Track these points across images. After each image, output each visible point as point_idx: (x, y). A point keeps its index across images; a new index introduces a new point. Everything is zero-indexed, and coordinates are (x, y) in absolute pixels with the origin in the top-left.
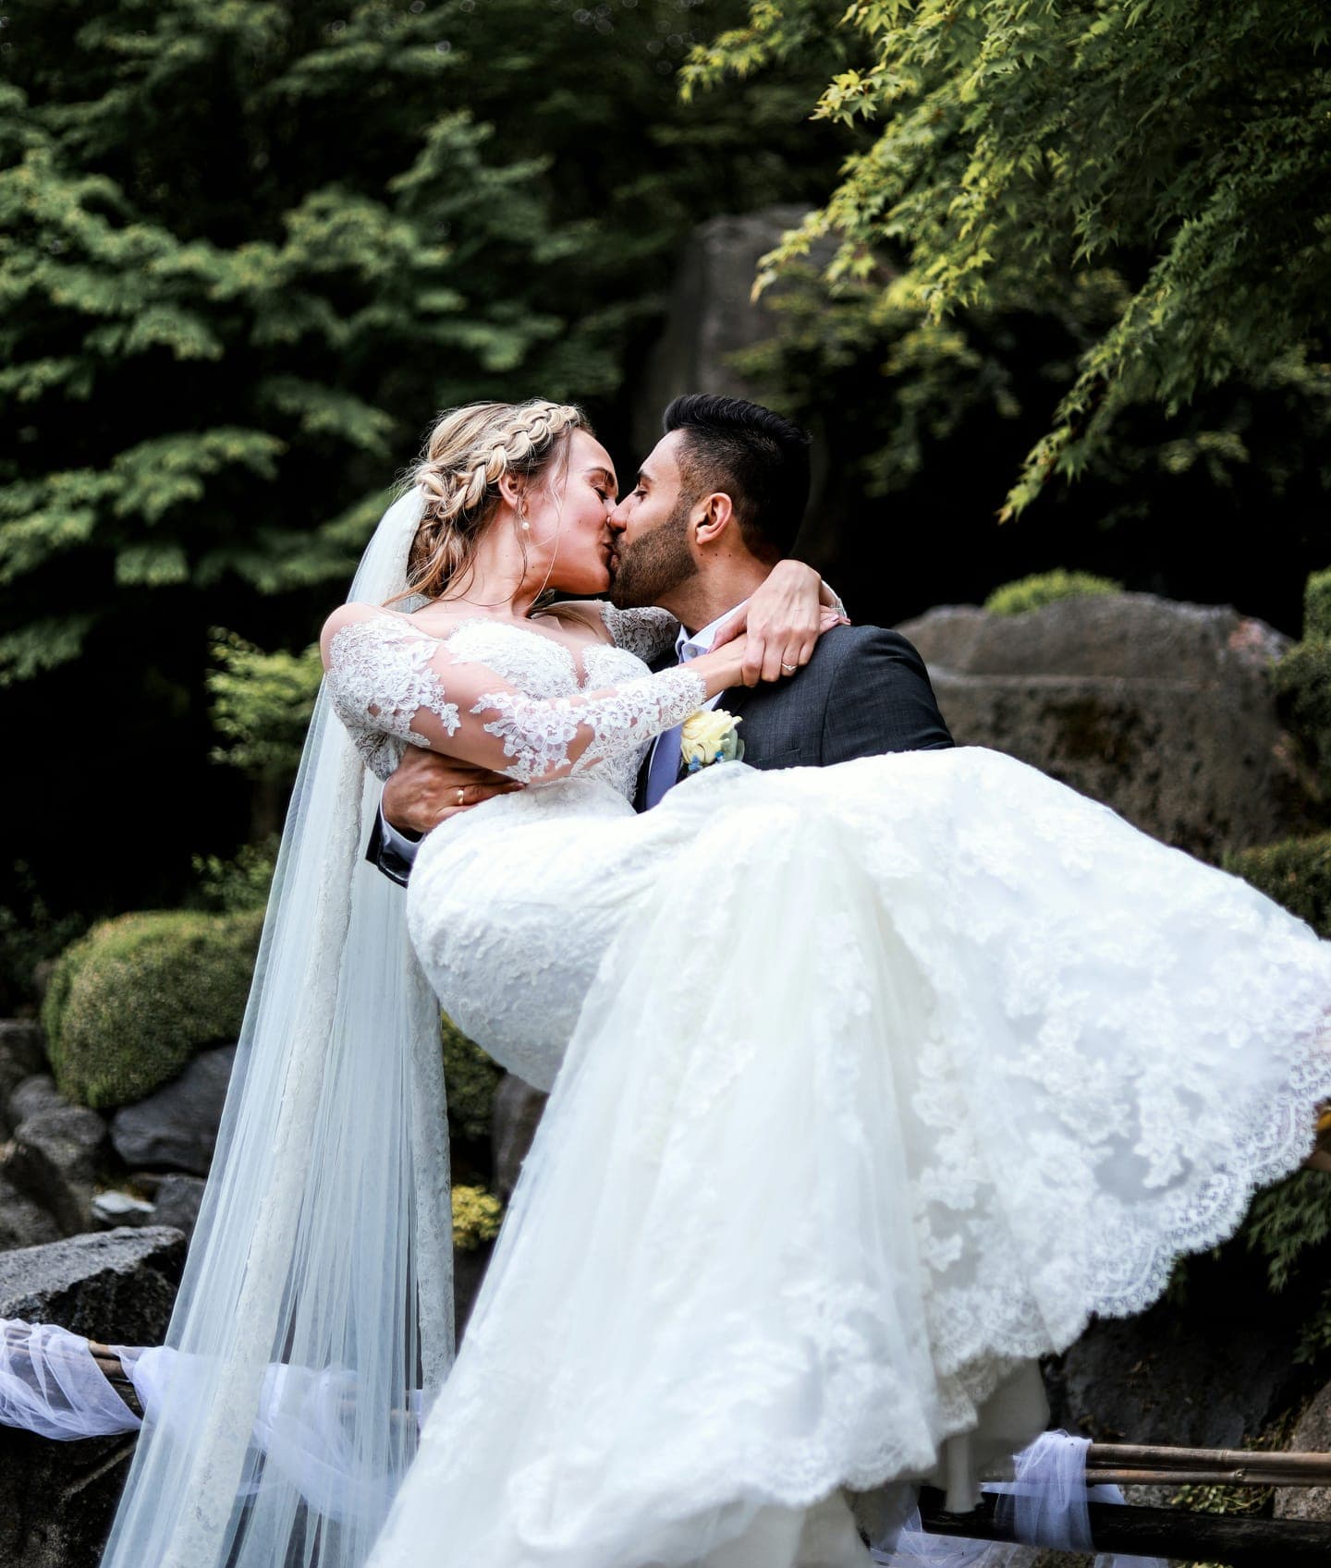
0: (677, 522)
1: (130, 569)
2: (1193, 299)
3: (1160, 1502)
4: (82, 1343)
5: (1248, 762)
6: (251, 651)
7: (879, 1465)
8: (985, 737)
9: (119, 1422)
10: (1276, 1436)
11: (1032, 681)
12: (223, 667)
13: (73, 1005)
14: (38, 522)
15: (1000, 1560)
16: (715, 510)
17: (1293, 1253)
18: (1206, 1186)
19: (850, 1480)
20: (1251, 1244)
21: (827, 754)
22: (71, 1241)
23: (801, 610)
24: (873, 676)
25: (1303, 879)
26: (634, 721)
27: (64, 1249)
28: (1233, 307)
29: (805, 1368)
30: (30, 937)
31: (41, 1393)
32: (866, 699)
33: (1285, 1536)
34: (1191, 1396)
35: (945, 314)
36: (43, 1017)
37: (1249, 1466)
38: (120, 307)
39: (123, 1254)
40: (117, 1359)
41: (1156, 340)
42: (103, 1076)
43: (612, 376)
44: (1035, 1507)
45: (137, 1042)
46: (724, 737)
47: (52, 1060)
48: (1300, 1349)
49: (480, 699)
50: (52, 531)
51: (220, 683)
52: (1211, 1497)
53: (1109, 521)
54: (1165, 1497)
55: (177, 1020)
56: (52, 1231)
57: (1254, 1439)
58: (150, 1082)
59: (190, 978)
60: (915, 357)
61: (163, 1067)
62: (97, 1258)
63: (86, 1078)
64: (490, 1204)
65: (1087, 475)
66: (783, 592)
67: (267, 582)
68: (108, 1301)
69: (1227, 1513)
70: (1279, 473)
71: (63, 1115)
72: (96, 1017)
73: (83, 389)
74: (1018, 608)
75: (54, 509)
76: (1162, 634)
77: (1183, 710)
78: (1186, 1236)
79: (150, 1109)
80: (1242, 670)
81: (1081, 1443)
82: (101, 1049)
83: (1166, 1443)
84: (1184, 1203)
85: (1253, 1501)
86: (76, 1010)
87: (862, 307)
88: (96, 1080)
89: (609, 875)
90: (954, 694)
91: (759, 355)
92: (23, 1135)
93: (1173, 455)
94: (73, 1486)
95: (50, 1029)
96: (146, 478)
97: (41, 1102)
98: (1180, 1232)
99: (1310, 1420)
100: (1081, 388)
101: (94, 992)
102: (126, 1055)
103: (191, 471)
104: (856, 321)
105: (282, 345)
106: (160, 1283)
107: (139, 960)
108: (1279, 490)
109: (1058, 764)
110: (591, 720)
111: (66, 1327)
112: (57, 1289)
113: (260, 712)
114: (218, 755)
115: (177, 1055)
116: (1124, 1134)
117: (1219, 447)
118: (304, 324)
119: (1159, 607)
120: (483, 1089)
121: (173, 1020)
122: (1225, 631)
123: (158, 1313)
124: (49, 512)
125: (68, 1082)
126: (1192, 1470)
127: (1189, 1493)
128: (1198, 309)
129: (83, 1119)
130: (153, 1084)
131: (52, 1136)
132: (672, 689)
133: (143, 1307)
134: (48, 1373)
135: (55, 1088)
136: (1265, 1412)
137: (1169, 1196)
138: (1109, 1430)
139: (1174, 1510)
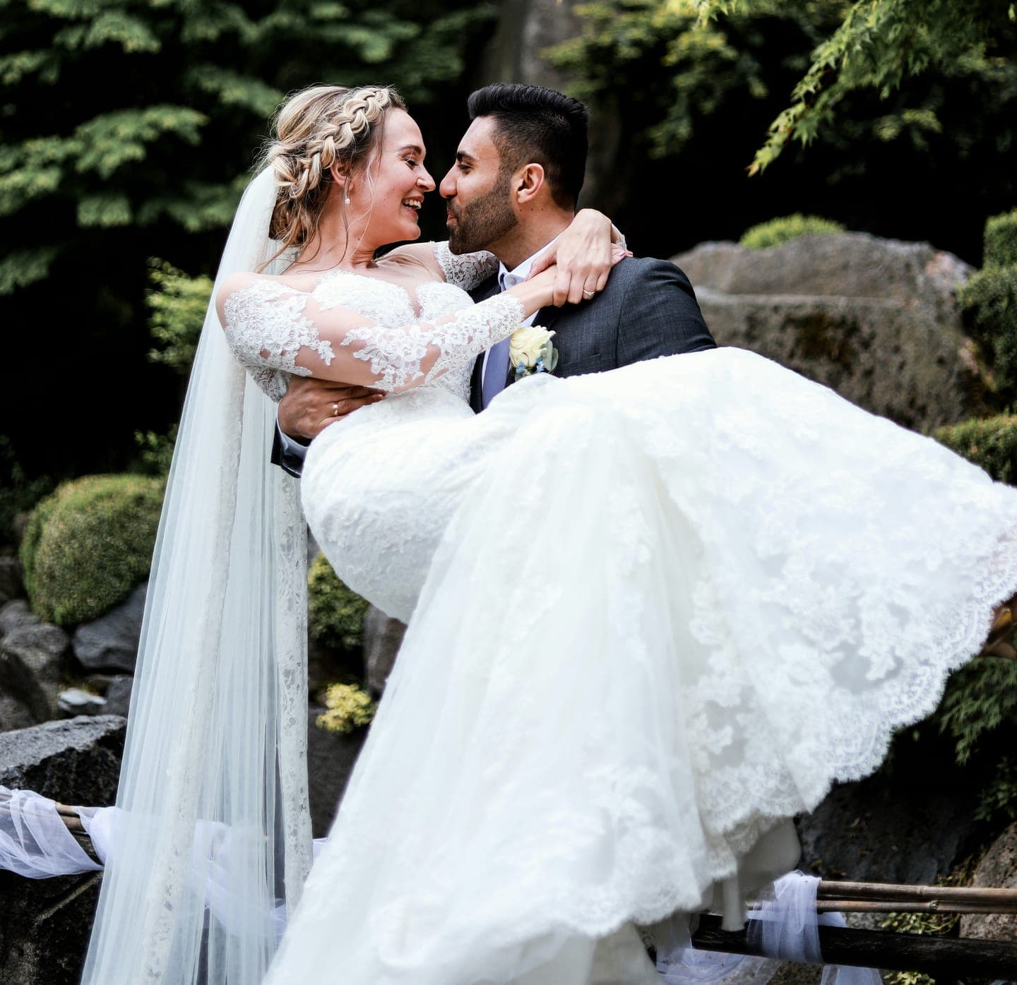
0: (502, 189)
1: (88, 214)
2: (900, 8)
3: (873, 926)
4: (51, 804)
5: (941, 361)
6: (180, 275)
7: (658, 905)
8: (740, 341)
9: (79, 865)
10: (961, 875)
11: (776, 299)
12: (158, 288)
13: (44, 546)
14: (17, 178)
15: (751, 970)
16: (531, 176)
17: (975, 736)
18: (915, 676)
19: (637, 916)
20: (943, 728)
21: (620, 357)
22: (41, 726)
23: (598, 250)
24: (654, 296)
25: (982, 450)
26: (470, 339)
27: (37, 732)
28: (930, 14)
29: (601, 831)
30: (10, 494)
31: (19, 843)
32: (649, 314)
33: (968, 951)
34: (896, 845)
35: (710, 20)
36: (20, 555)
37: (941, 898)
38: (81, 12)
39: (83, 736)
40: (78, 816)
41: (871, 39)
42: (66, 601)
43: (456, 66)
44: (778, 930)
45: (92, 575)
46: (543, 346)
47: (28, 588)
48: (981, 809)
49: (347, 335)
50: (28, 185)
51: (156, 300)
52: (912, 922)
53: (835, 177)
54: (877, 922)
55: (123, 557)
56: (27, 719)
57: (944, 878)
58: (103, 605)
59: (133, 526)
60: (687, 52)
61: (112, 593)
62: (62, 739)
63: (53, 601)
64: (363, 699)
65: (817, 142)
66: (585, 234)
67: (193, 223)
68: (70, 772)
69: (924, 934)
70: (965, 141)
71: (36, 630)
72: (61, 556)
73: (52, 76)
74: (765, 244)
75: (30, 167)
76: (877, 263)
77: (892, 322)
78: (900, 714)
79: (103, 626)
80: (936, 292)
81: (813, 881)
82: (65, 580)
83: (878, 880)
84: (898, 690)
85: (944, 925)
86: (46, 550)
87: (647, 13)
88: (61, 604)
89: (452, 466)
90: (716, 309)
91: (570, 49)
92: (6, 645)
93: (883, 128)
94: (43, 913)
95: (26, 564)
96: (101, 143)
97: (19, 620)
98: (895, 711)
99: (987, 864)
100: (812, 75)
101: (60, 536)
102: (84, 584)
103: (137, 139)
104: (643, 24)
105: (205, 42)
106: (110, 759)
107: (94, 511)
108: (964, 153)
109: (796, 362)
110: (437, 341)
111: (38, 792)
112: (31, 763)
113: (187, 323)
114: (155, 355)
115: (123, 585)
116: (852, 641)
117: (918, 121)
118: (222, 25)
119: (873, 243)
120: (357, 611)
121: (120, 557)
122: (923, 262)
123: (109, 782)
124: (26, 170)
125: (40, 605)
126: (898, 901)
127: (895, 919)
128: (903, 15)
129: (52, 633)
130: (105, 606)
131: (27, 647)
132: (498, 312)
133: (97, 778)
134: (24, 827)
135: (30, 610)
136: (953, 857)
137: (886, 685)
138: (834, 871)
139: (884, 932)
